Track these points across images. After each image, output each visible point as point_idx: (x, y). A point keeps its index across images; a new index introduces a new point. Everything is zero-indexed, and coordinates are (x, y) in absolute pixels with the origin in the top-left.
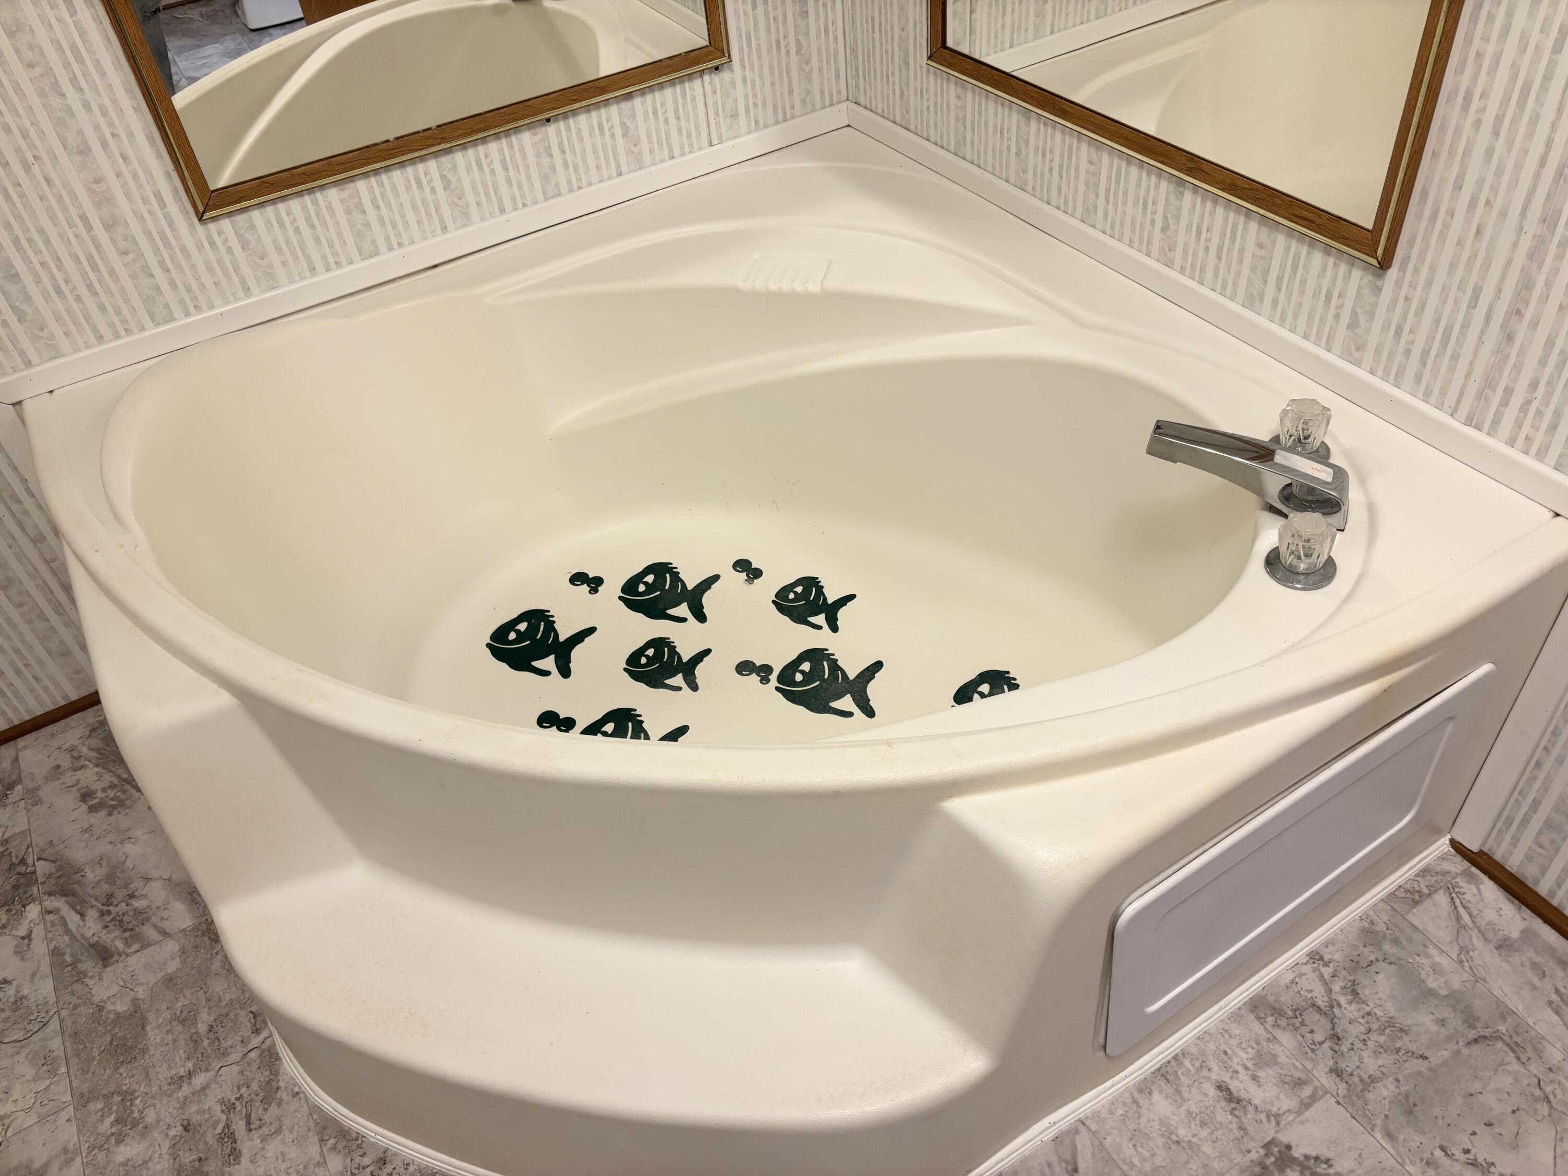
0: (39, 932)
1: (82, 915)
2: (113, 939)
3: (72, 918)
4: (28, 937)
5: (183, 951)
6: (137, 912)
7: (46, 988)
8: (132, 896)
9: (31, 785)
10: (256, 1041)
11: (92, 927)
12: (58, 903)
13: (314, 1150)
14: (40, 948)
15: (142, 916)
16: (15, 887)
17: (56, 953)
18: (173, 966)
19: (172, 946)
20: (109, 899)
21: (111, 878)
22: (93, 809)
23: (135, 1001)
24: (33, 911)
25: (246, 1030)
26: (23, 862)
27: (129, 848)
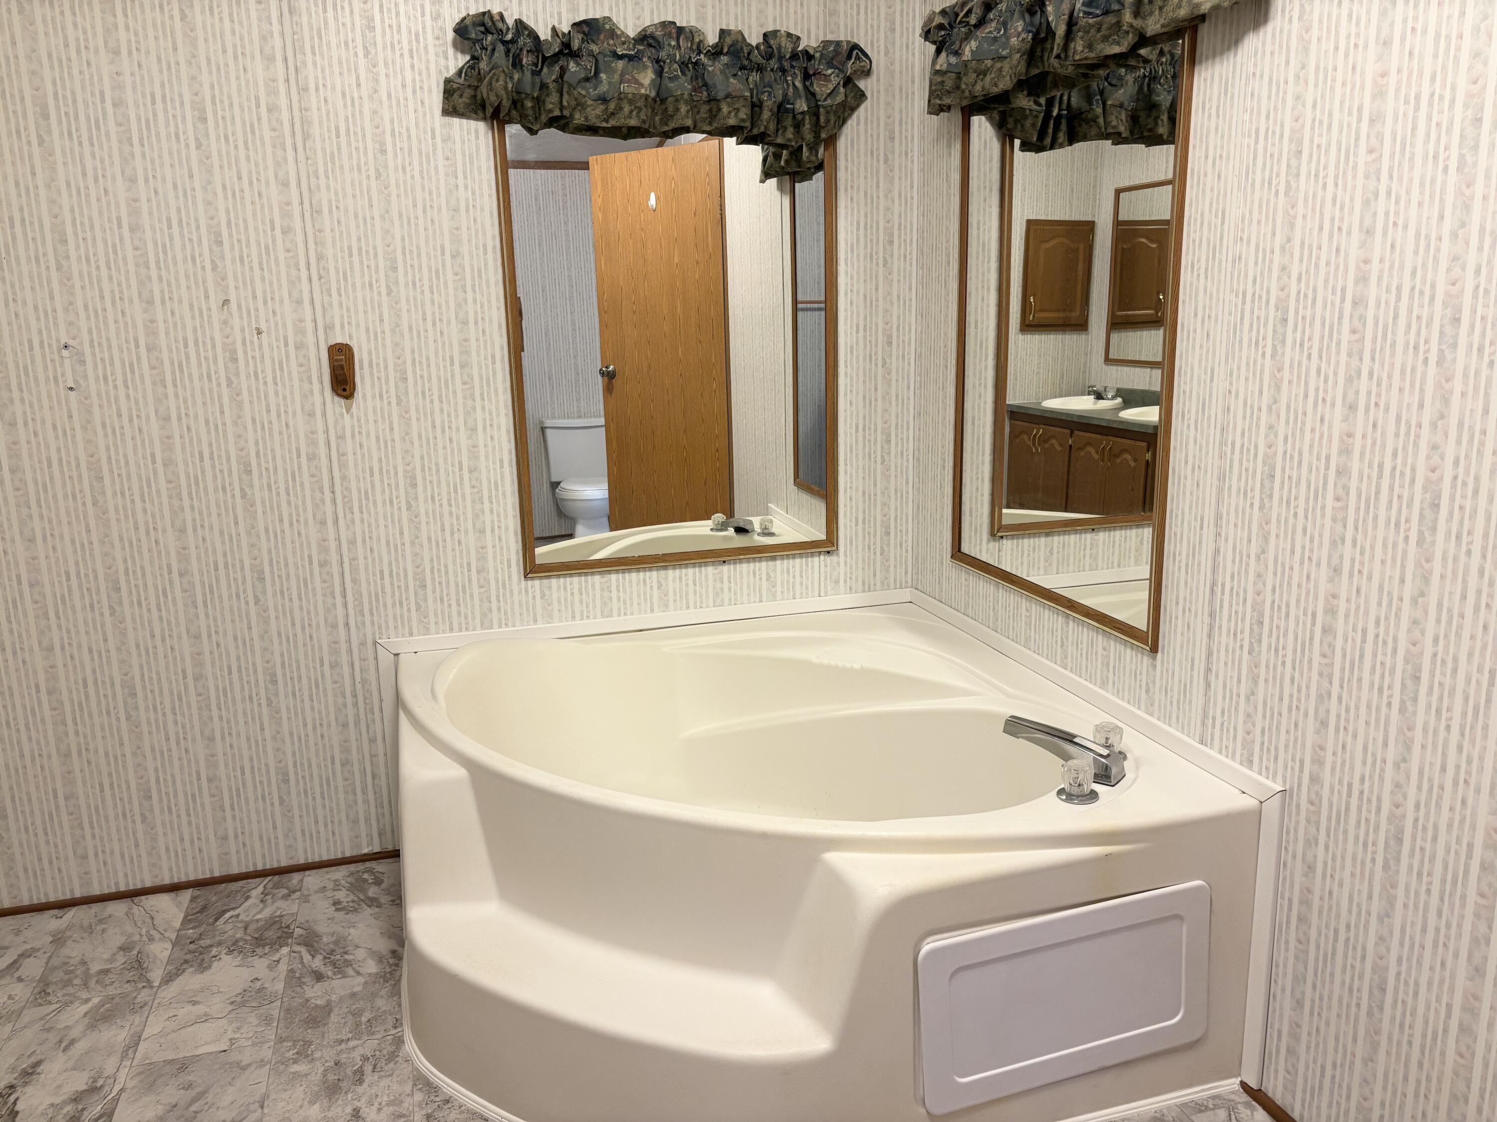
0: (285, 960)
1: (313, 957)
2: (328, 971)
3: (307, 957)
4: (278, 961)
5: (366, 983)
6: (346, 961)
7: (280, 986)
8: (346, 953)
9: (306, 893)
10: (393, 1032)
11: (317, 963)
12: (303, 950)
13: (408, 1088)
14: (283, 968)
15: (348, 963)
16: (279, 938)
17: (292, 971)
18: (357, 989)
19: (361, 980)
20: (332, 952)
21: (336, 943)
22: (337, 910)
23: (329, 1003)
24: (285, 950)
25: (389, 1025)
26: (288, 927)
27: (352, 931)
